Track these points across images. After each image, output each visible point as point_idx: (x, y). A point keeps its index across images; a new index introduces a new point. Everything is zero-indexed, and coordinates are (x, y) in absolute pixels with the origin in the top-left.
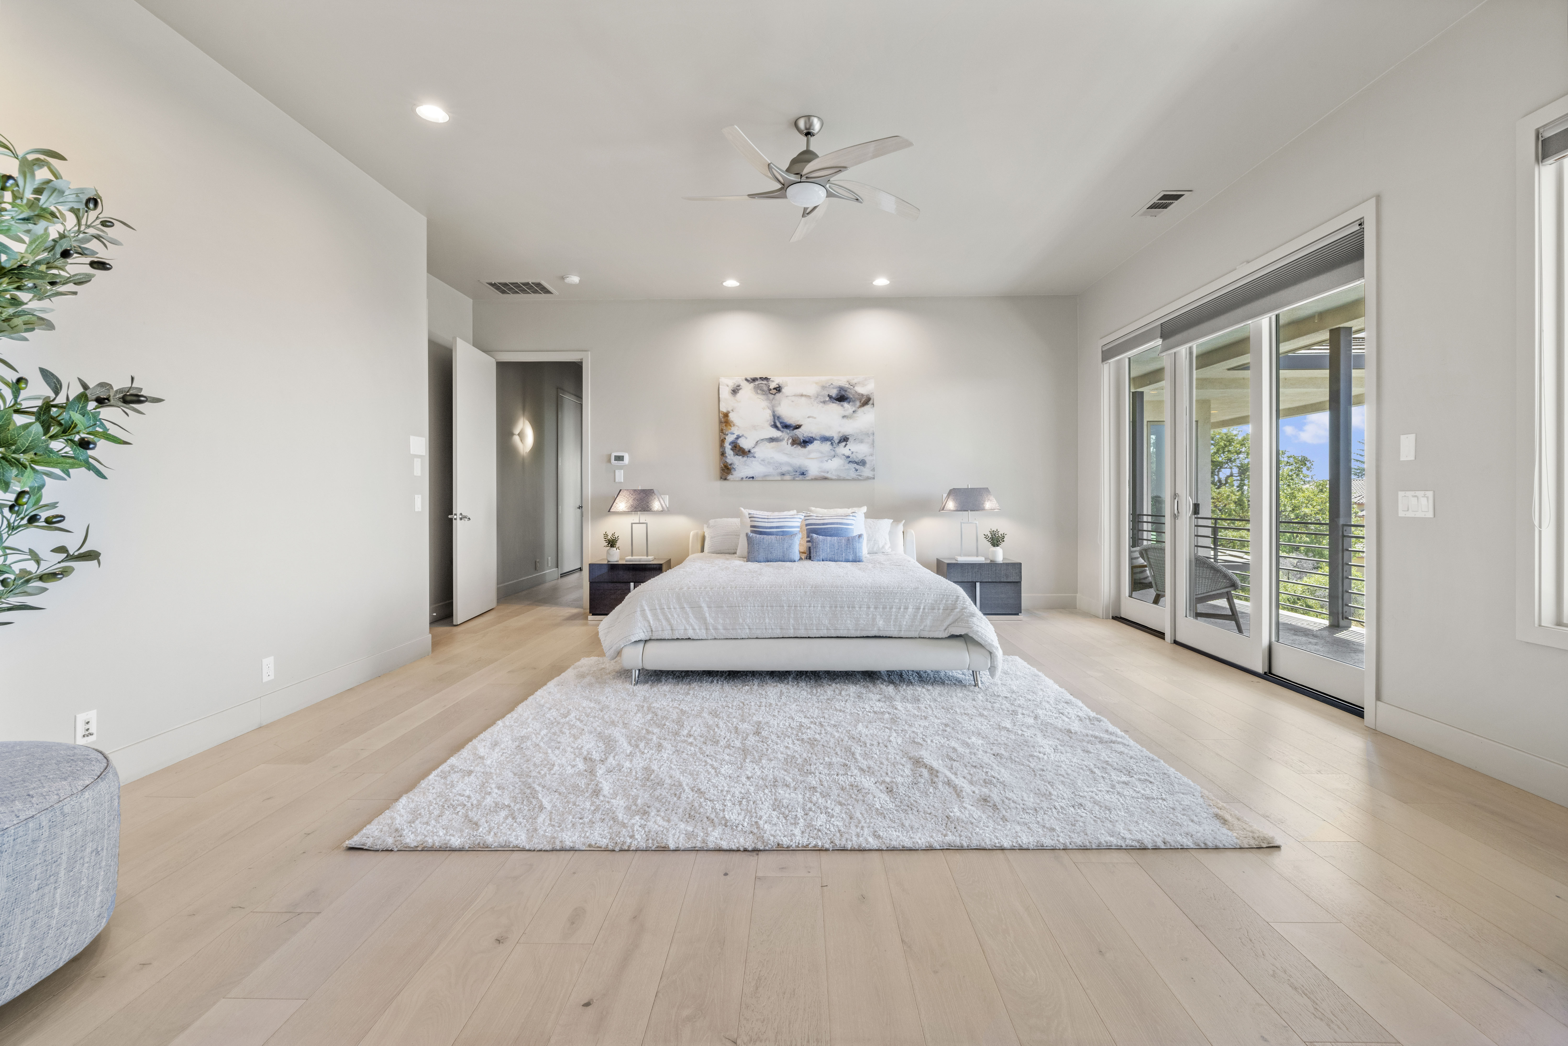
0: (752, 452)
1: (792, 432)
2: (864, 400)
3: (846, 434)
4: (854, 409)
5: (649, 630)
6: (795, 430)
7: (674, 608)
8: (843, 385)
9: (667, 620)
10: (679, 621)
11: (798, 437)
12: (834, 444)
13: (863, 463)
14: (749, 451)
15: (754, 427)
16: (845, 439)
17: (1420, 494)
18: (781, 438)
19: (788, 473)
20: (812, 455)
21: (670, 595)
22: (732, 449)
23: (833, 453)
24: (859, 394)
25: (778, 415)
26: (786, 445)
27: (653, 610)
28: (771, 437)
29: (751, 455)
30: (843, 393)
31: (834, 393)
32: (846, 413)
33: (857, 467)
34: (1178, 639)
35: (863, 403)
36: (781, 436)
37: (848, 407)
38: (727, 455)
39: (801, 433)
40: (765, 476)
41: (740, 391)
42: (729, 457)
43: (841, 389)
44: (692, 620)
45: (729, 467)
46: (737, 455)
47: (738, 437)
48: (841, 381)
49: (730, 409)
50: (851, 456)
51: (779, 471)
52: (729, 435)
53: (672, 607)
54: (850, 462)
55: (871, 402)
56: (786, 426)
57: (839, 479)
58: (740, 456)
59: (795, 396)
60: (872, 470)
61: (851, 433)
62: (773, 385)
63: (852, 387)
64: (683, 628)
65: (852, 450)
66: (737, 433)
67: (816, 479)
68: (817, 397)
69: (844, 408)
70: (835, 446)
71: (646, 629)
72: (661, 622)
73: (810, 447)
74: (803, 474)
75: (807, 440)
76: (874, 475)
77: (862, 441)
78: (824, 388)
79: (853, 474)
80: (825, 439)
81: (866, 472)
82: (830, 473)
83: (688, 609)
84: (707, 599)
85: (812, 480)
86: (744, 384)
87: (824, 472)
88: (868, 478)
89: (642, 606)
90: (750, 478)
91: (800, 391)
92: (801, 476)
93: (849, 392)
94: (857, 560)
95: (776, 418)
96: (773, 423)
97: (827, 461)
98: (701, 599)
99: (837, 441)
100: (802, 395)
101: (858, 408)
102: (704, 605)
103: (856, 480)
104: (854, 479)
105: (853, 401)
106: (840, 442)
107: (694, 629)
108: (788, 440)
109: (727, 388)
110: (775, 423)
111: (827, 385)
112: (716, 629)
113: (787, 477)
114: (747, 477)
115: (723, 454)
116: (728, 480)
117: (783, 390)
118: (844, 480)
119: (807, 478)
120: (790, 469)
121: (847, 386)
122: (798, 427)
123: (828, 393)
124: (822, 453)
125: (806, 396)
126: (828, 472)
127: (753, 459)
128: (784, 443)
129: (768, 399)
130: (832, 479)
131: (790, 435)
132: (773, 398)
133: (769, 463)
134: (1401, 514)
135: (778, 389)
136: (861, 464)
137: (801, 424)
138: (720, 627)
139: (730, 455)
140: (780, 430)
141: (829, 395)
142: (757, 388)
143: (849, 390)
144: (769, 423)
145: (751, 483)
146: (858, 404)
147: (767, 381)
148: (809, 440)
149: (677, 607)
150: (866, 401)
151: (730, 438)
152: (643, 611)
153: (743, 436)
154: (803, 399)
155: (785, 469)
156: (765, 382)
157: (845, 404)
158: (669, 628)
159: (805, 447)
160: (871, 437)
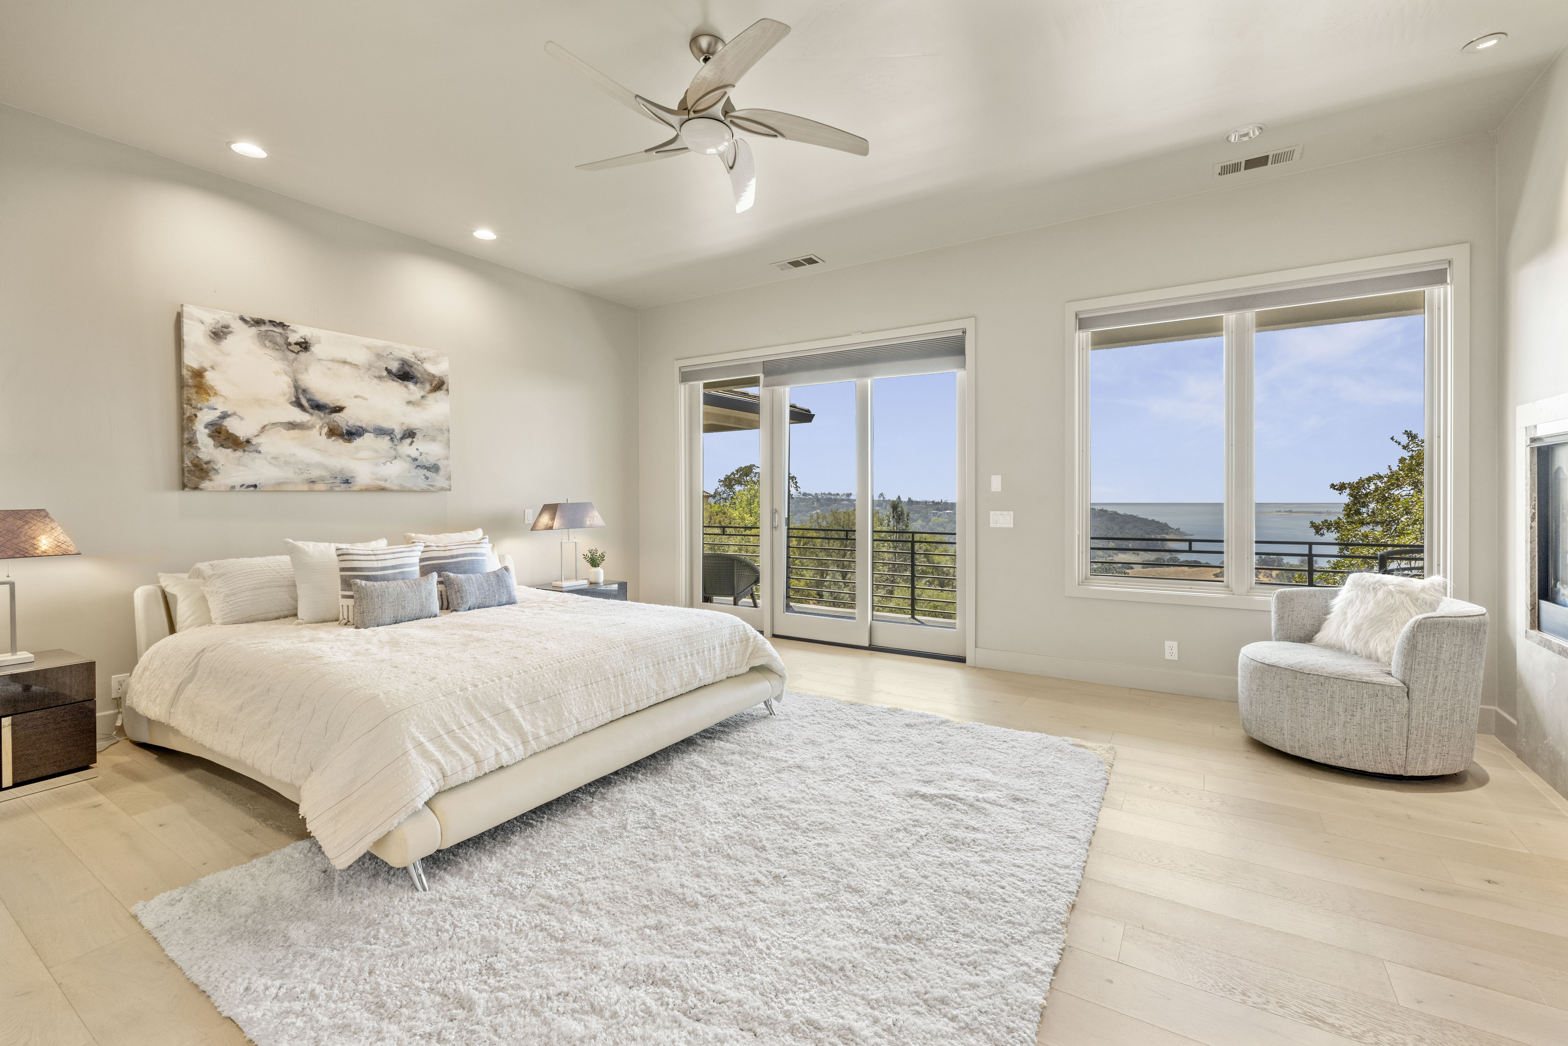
0: (254, 443)
1: (327, 416)
2: (435, 382)
3: (413, 426)
4: (422, 393)
5: (440, 776)
6: (334, 415)
7: (469, 725)
8: (407, 357)
9: (466, 748)
10: (484, 744)
11: (339, 426)
12: (395, 440)
13: (435, 468)
14: (248, 442)
15: (258, 402)
16: (410, 434)
17: (1005, 513)
18: (310, 424)
19: (322, 479)
20: (361, 455)
21: (454, 705)
22: (210, 436)
23: (393, 453)
24: (429, 374)
25: (303, 387)
26: (317, 436)
27: (436, 738)
28: (291, 420)
29: (251, 448)
30: (408, 369)
31: (395, 366)
32: (412, 398)
33: (428, 474)
34: (776, 633)
35: (434, 387)
36: (309, 421)
37: (414, 390)
38: (199, 445)
39: (343, 420)
40: (279, 484)
41: (229, 337)
42: (203, 449)
43: (404, 362)
44: (502, 735)
45: (205, 466)
46: (222, 446)
47: (225, 416)
48: (406, 351)
49: (206, 365)
50: (420, 458)
51: (306, 476)
52: (205, 410)
53: (465, 724)
54: (418, 466)
55: (445, 387)
56: (318, 407)
57: (403, 490)
58: (228, 448)
59: (332, 360)
60: (447, 479)
61: (419, 426)
62: (293, 338)
63: (419, 363)
64: (493, 753)
65: (421, 450)
66: (221, 408)
67: (367, 490)
68: (369, 369)
69: (409, 390)
70: (396, 442)
71: (436, 777)
72: (458, 755)
73: (358, 442)
74: (347, 482)
75: (354, 431)
76: (450, 486)
77: (433, 439)
78: (379, 356)
79: (422, 484)
80: (381, 432)
81: (439, 480)
82: (389, 481)
83: (490, 720)
84: (513, 695)
85: (361, 490)
86: (237, 326)
87: (380, 480)
88: (442, 489)
89: (414, 738)
90: (249, 486)
91: (342, 354)
92: (343, 486)
93: (416, 369)
94: (511, 602)
95: (300, 391)
96: (294, 399)
97: (384, 464)
98: (505, 697)
99: (399, 436)
100: (345, 362)
101: (429, 393)
102: (512, 706)
103: (426, 491)
104: (423, 491)
105: (422, 383)
106: (403, 438)
107: (508, 749)
108: (321, 428)
109: (202, 327)
110: (298, 399)
111: (385, 354)
112: (537, 738)
113: (320, 486)
114: (242, 486)
115: (188, 442)
116: (201, 489)
117: (313, 349)
118: (410, 491)
119: (354, 489)
120: (325, 473)
121: (413, 360)
122: (339, 409)
123: (385, 366)
124: (377, 451)
125: (350, 364)
126: (386, 480)
127: (256, 455)
128: (315, 432)
129: (285, 359)
130: (392, 491)
131: (324, 420)
132: (295, 359)
133: (287, 463)
134: (992, 525)
135: (304, 346)
136: (432, 470)
137: (344, 405)
138: (542, 733)
139: (206, 446)
140: (307, 412)
141: (386, 369)
142: (263, 338)
143: (415, 366)
144: (286, 397)
145: (253, 496)
146: (428, 387)
147: (284, 329)
148: (357, 430)
149: (473, 721)
150: (439, 385)
151: (206, 416)
152: (419, 745)
153: (234, 414)
154: (347, 368)
155: (315, 473)
156: (279, 330)
157: (411, 385)
158: (472, 761)
159: (349, 441)
160: (446, 434)
